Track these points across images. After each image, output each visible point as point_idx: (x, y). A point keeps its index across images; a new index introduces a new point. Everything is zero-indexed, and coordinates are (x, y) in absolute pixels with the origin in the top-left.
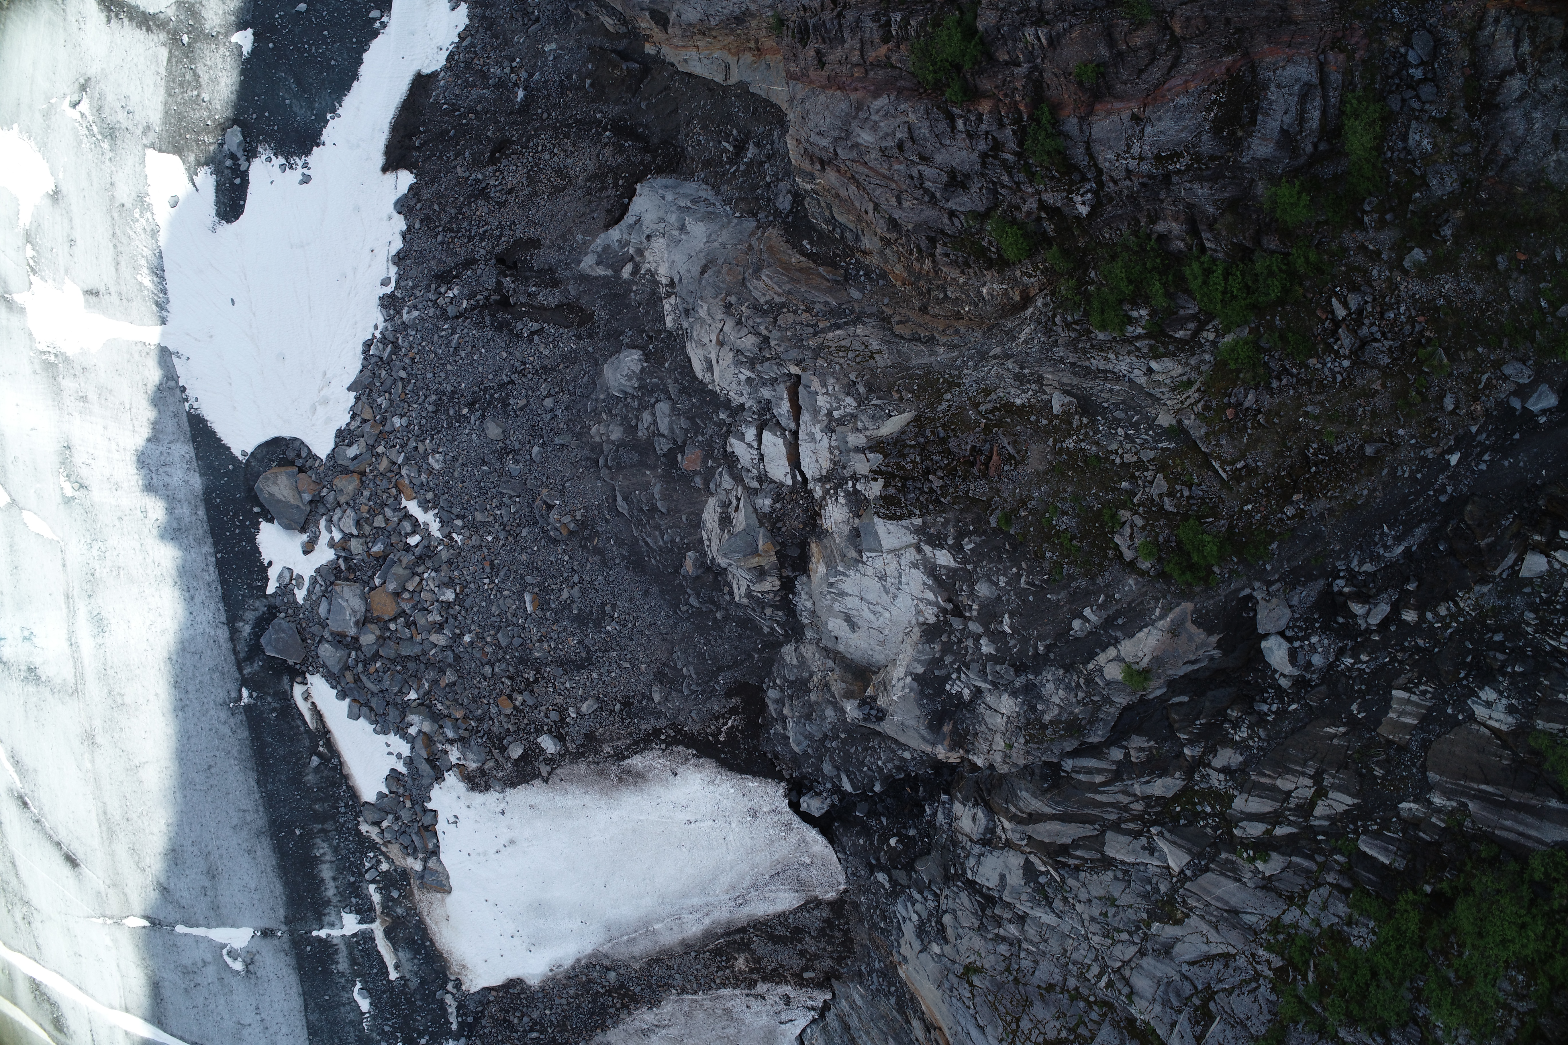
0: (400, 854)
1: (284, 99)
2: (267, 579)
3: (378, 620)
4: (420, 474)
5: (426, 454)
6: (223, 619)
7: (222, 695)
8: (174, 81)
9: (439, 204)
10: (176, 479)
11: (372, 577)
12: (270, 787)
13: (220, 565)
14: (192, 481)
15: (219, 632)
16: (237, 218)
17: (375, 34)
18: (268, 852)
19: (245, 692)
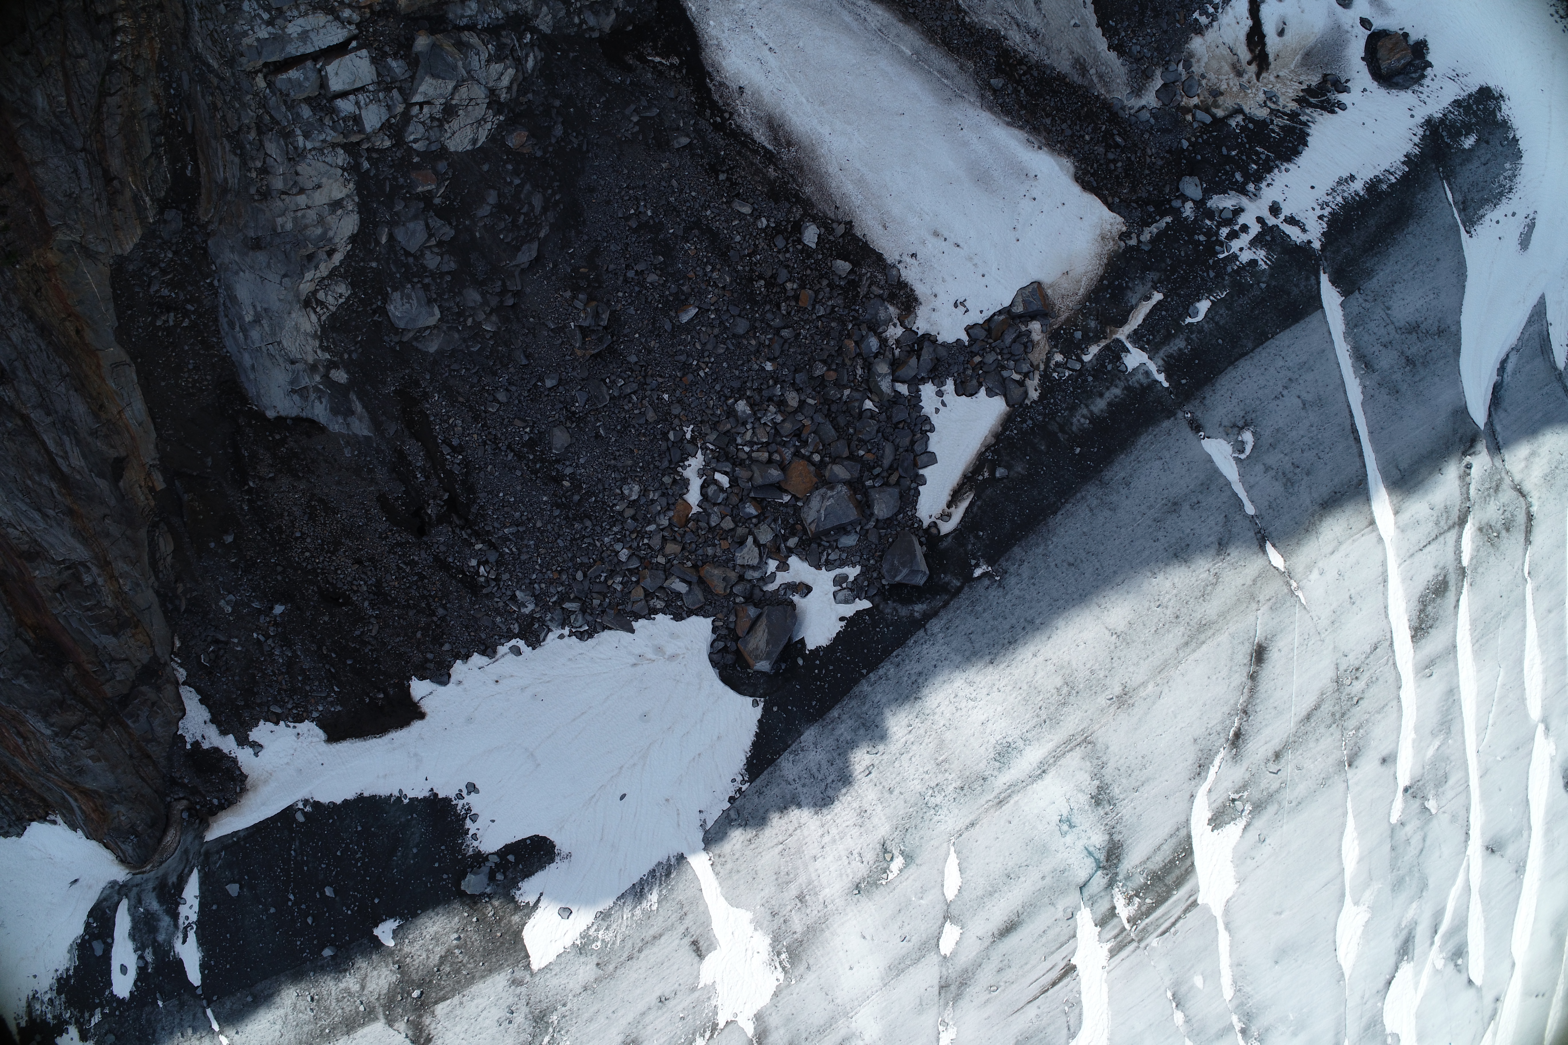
0: (1037, 350)
1: (415, 856)
2: (858, 613)
3: (820, 475)
4: (653, 501)
5: (632, 504)
6: (921, 633)
7: (994, 593)
8: (459, 982)
9: (414, 633)
10: (819, 757)
11: (786, 505)
12: (1053, 499)
13: (873, 666)
14: (811, 739)
15: (936, 630)
16: (545, 839)
17: (317, 805)
18: (1116, 467)
19: (978, 572)
